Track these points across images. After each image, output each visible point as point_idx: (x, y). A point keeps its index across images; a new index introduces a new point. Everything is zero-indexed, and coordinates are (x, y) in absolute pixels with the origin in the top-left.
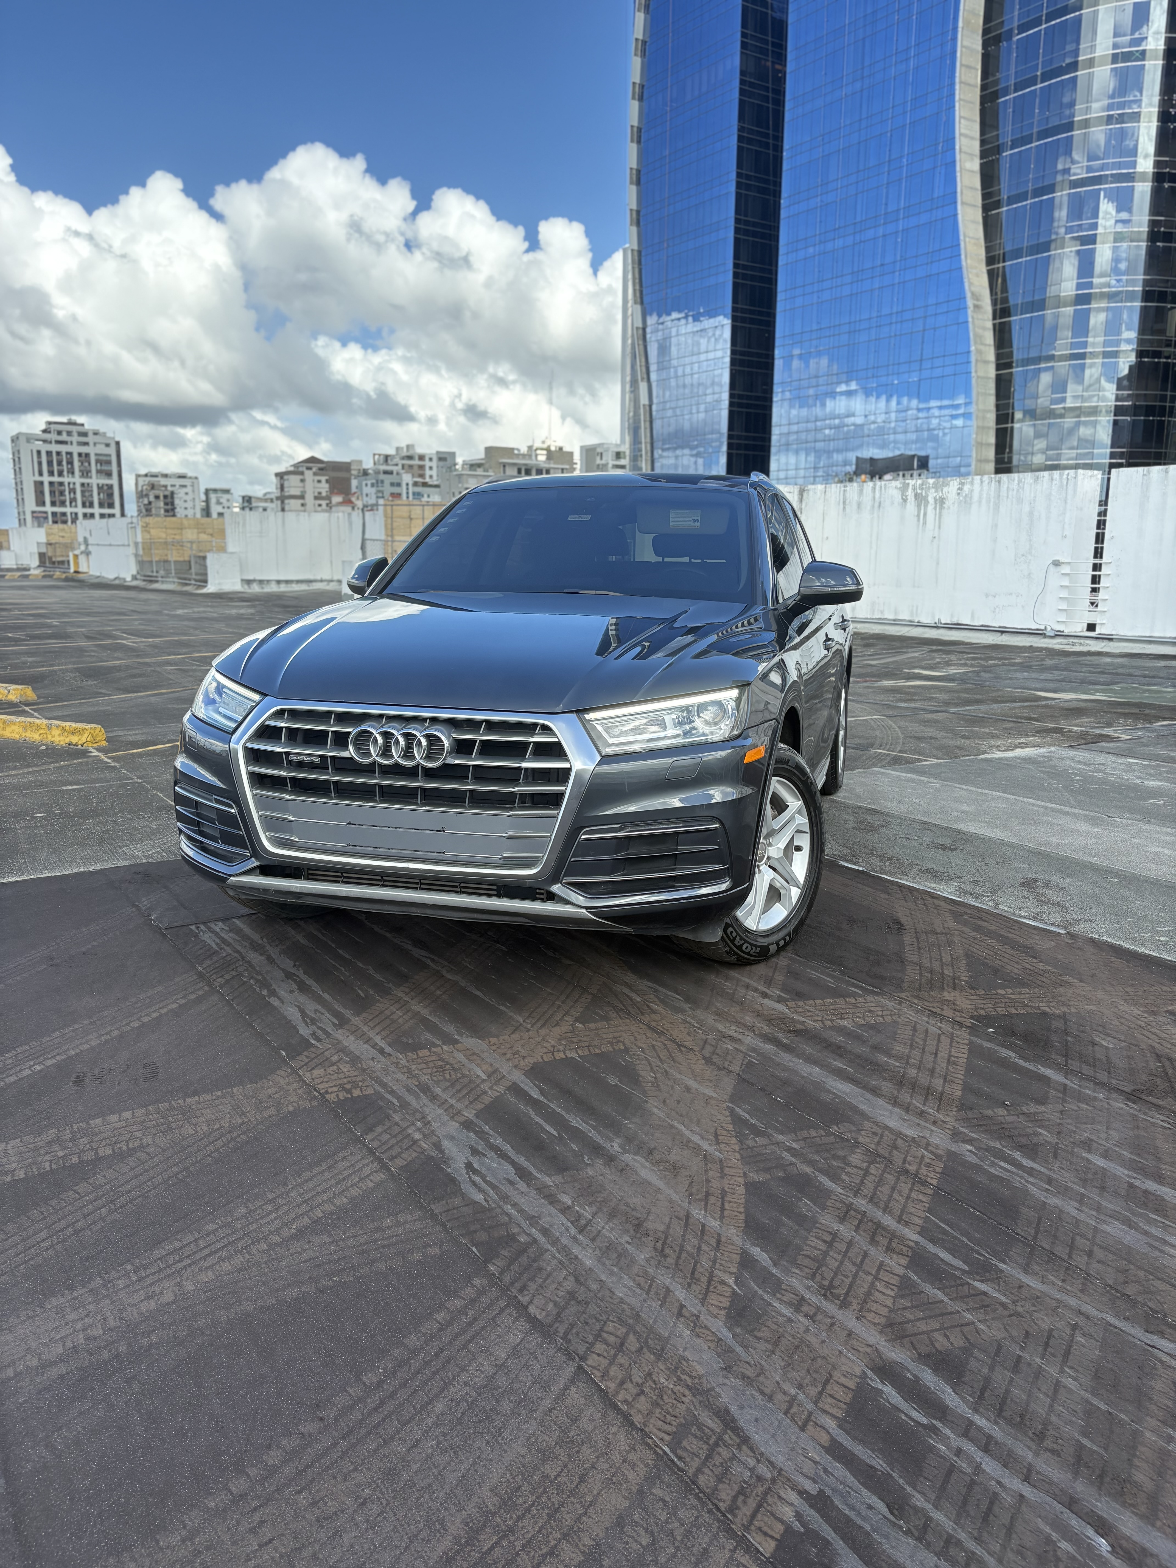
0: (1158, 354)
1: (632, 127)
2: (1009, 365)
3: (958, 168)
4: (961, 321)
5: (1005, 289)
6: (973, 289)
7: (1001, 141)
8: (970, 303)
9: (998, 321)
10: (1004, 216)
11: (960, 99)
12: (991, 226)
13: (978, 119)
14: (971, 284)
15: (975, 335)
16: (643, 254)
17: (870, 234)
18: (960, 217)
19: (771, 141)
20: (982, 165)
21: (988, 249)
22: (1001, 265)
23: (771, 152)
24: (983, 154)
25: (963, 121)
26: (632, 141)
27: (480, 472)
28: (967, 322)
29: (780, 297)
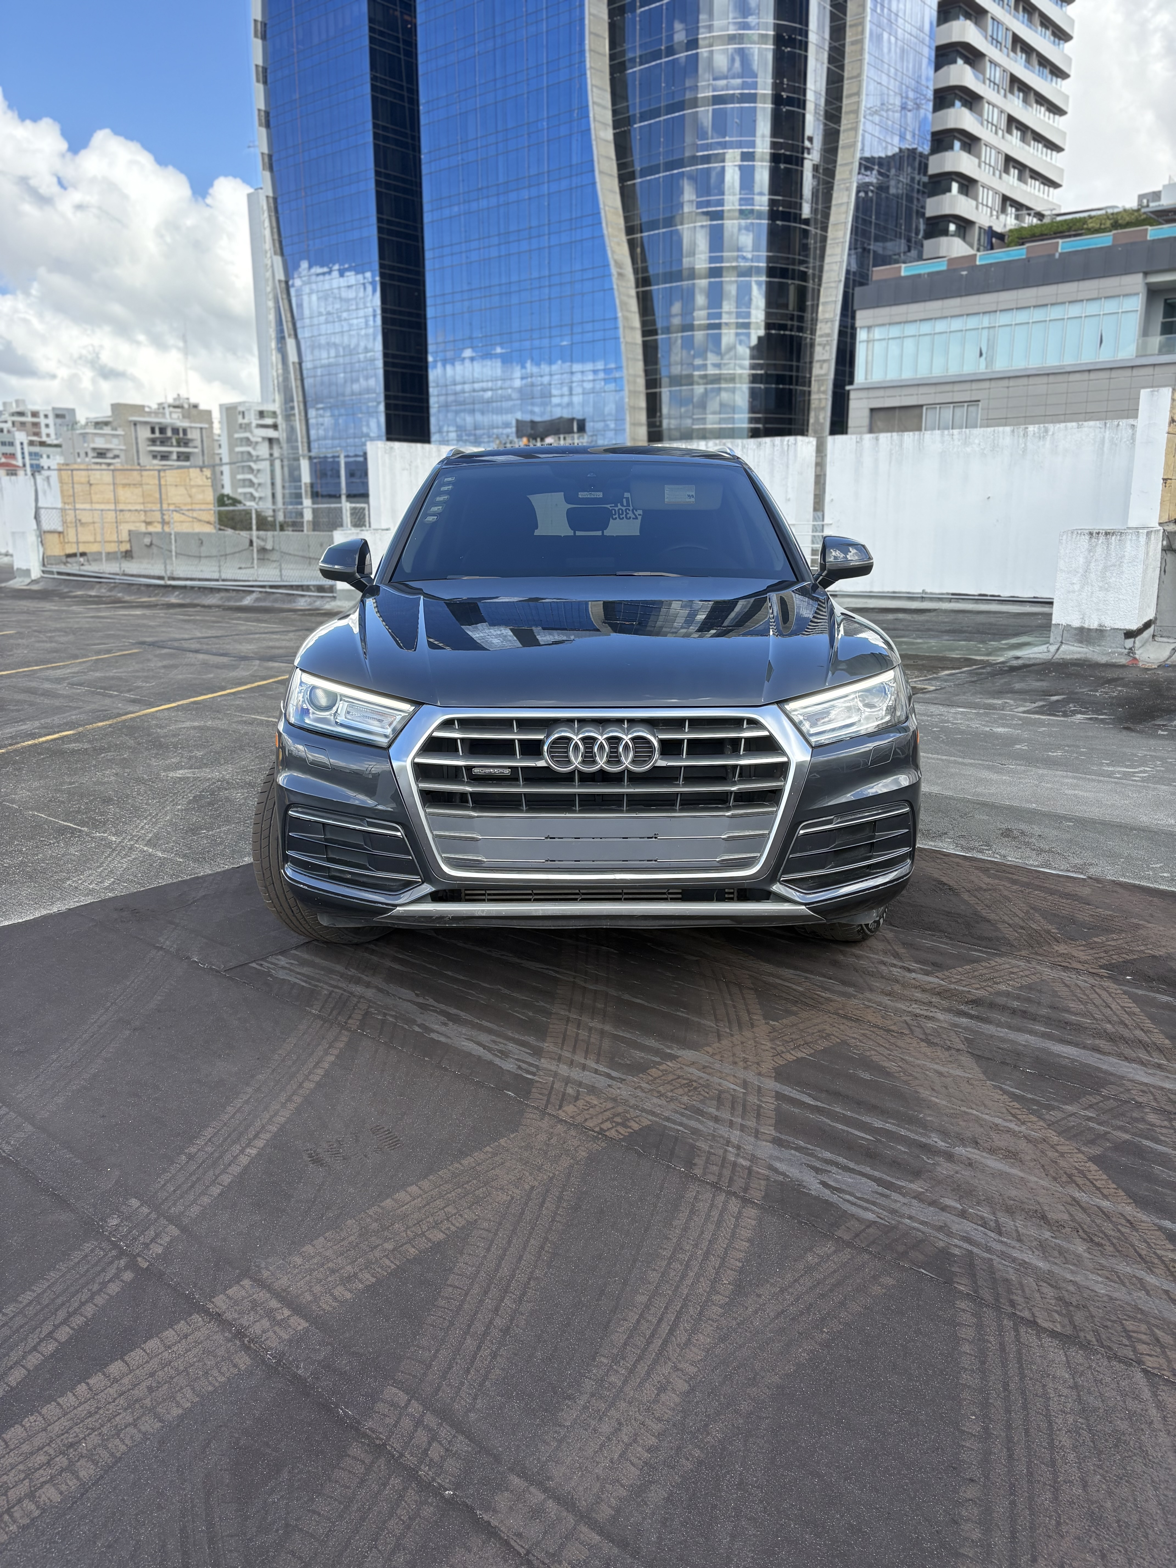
0: (783, 327)
1: (257, 66)
2: (655, 332)
3: (593, 137)
4: (606, 287)
5: (644, 260)
6: (616, 257)
7: (631, 113)
8: (614, 271)
9: (641, 289)
10: (638, 188)
11: (591, 68)
12: (627, 196)
13: (608, 89)
14: (613, 252)
15: (621, 302)
16: (279, 201)
17: (513, 196)
18: (599, 186)
19: (405, 93)
20: (615, 135)
21: (627, 219)
22: (639, 235)
23: (406, 105)
24: (616, 124)
25: (595, 89)
26: (258, 81)
27: (107, 430)
28: (612, 289)
29: (428, 255)
